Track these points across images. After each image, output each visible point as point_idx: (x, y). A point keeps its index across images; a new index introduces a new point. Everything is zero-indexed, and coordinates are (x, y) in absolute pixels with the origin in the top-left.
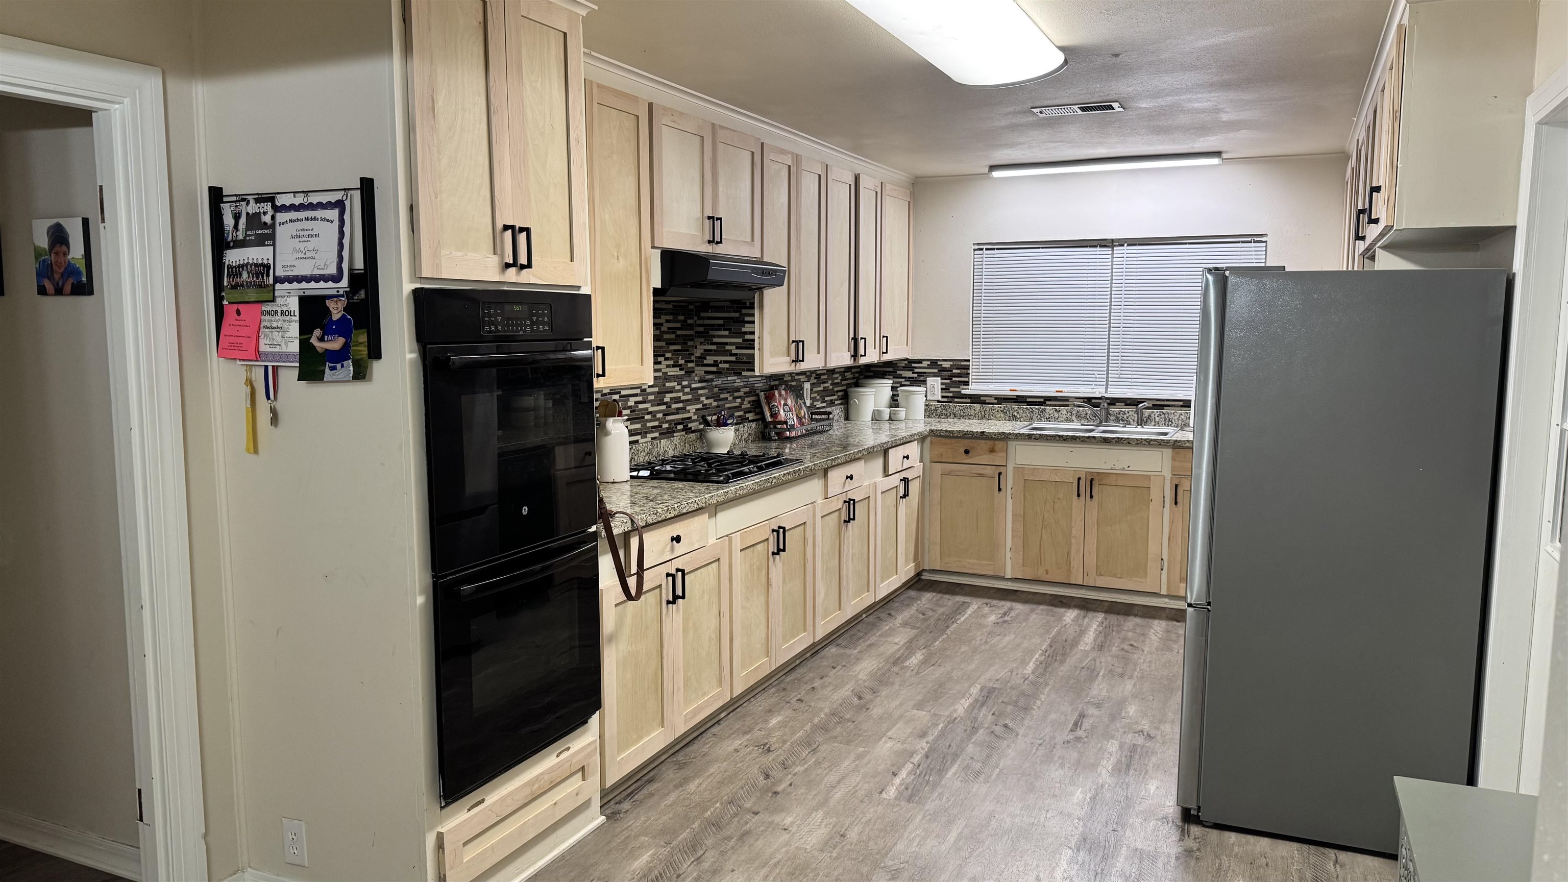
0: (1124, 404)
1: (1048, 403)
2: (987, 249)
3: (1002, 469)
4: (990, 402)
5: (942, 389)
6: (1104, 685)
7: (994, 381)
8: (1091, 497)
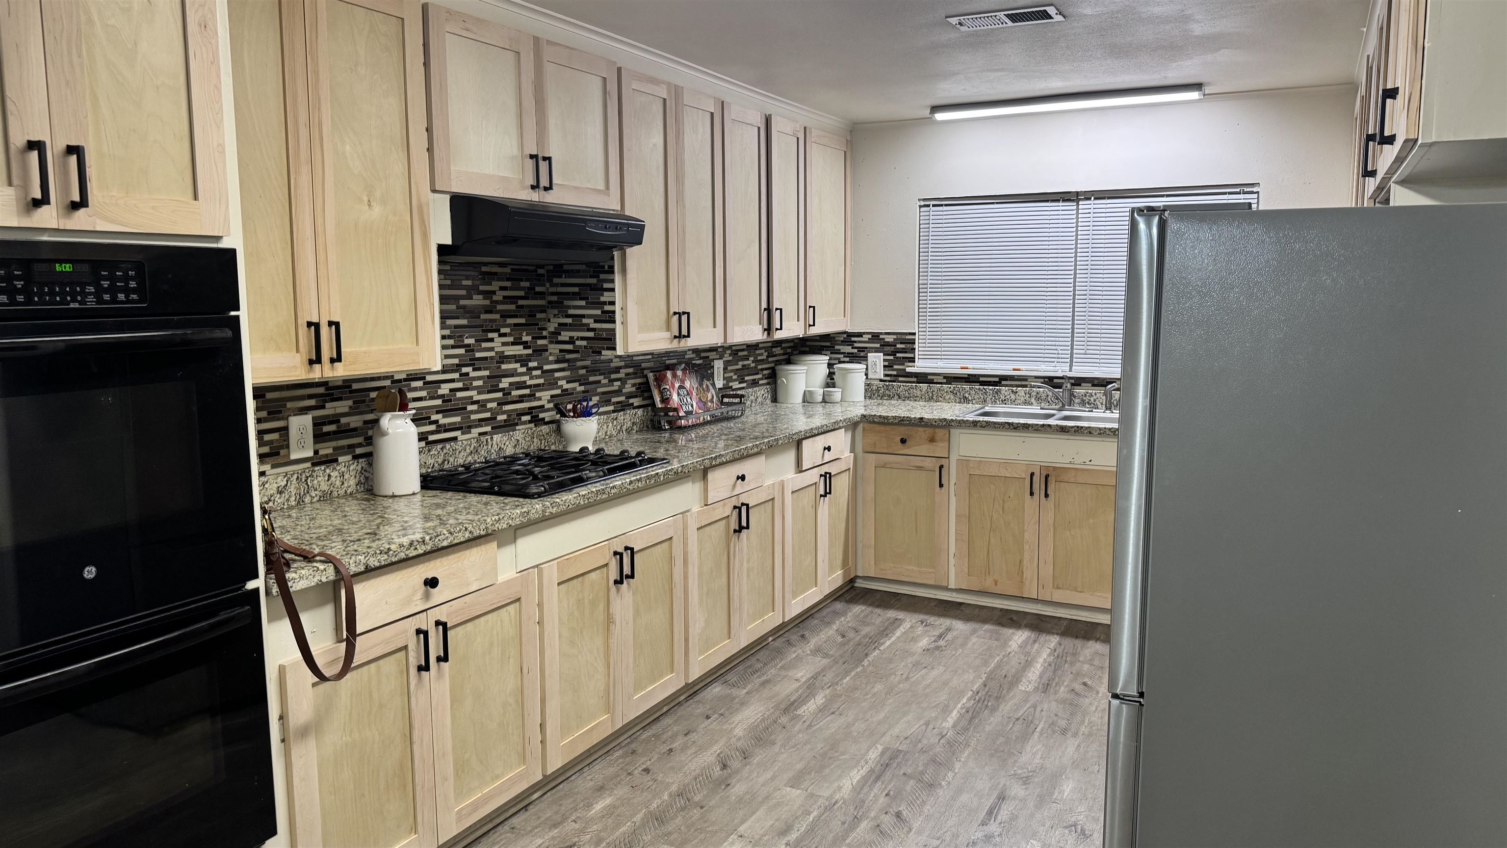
0: (1090, 385)
1: (1003, 382)
2: (934, 206)
3: (944, 462)
4: (939, 381)
5: (884, 366)
6: (1039, 747)
7: (943, 357)
8: (1047, 496)
